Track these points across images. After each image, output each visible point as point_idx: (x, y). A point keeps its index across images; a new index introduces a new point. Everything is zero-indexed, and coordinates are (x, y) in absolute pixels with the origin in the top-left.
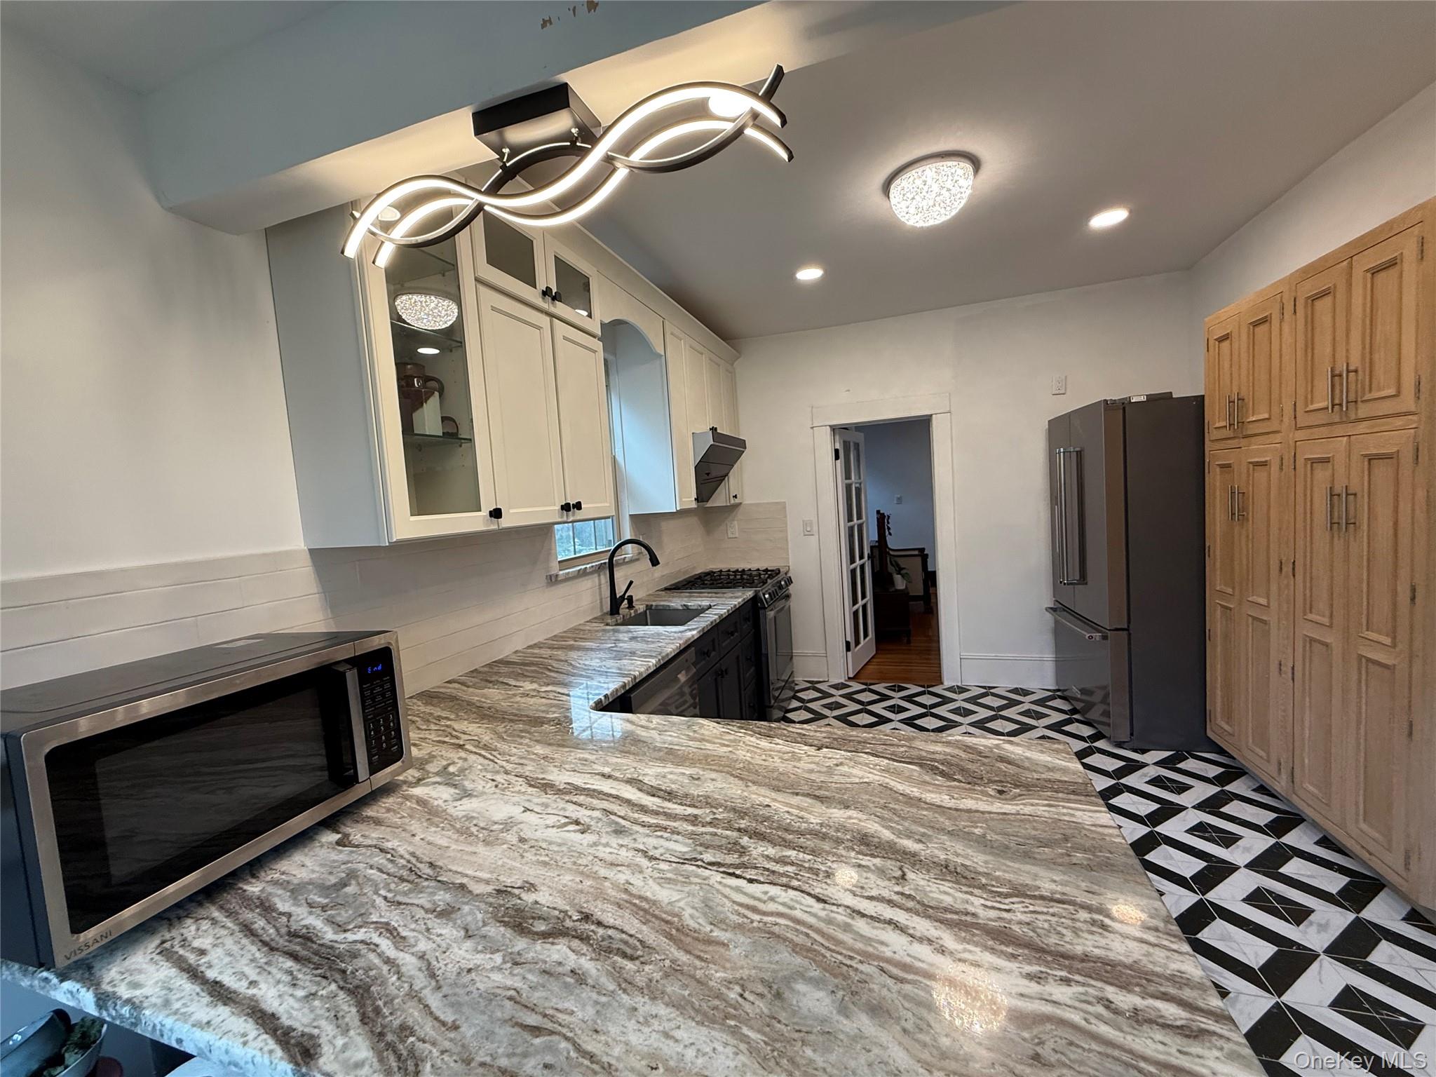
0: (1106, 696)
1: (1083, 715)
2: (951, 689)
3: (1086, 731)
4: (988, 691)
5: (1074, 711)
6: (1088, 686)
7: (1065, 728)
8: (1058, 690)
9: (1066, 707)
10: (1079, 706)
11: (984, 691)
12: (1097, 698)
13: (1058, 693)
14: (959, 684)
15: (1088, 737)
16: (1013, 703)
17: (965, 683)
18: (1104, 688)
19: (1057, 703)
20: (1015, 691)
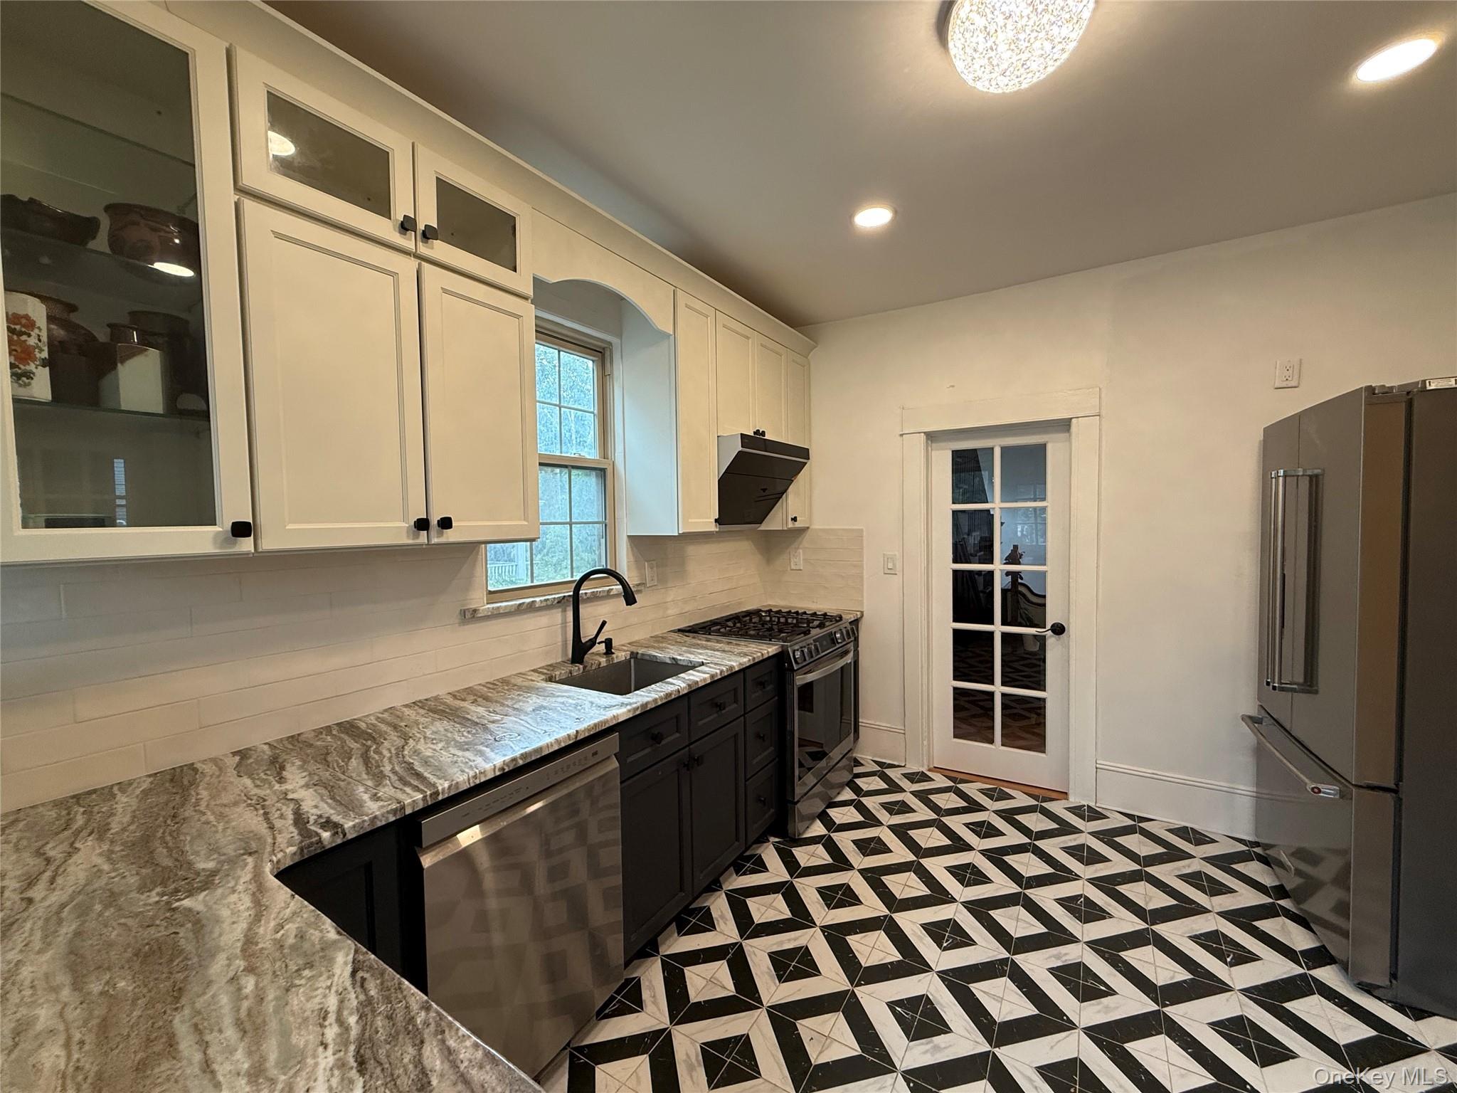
0: (1347, 868)
1: (1298, 902)
2: (1076, 811)
3: (1301, 940)
4: (1137, 825)
5: (1280, 892)
6: (1313, 844)
7: (1260, 924)
8: (1257, 844)
9: (1268, 880)
10: (1291, 883)
11: (1130, 822)
12: (1325, 872)
13: (1258, 850)
14: (1092, 804)
15: (1304, 953)
16: (1174, 854)
17: (1101, 805)
18: (1344, 852)
19: (1253, 869)
20: (1183, 832)
